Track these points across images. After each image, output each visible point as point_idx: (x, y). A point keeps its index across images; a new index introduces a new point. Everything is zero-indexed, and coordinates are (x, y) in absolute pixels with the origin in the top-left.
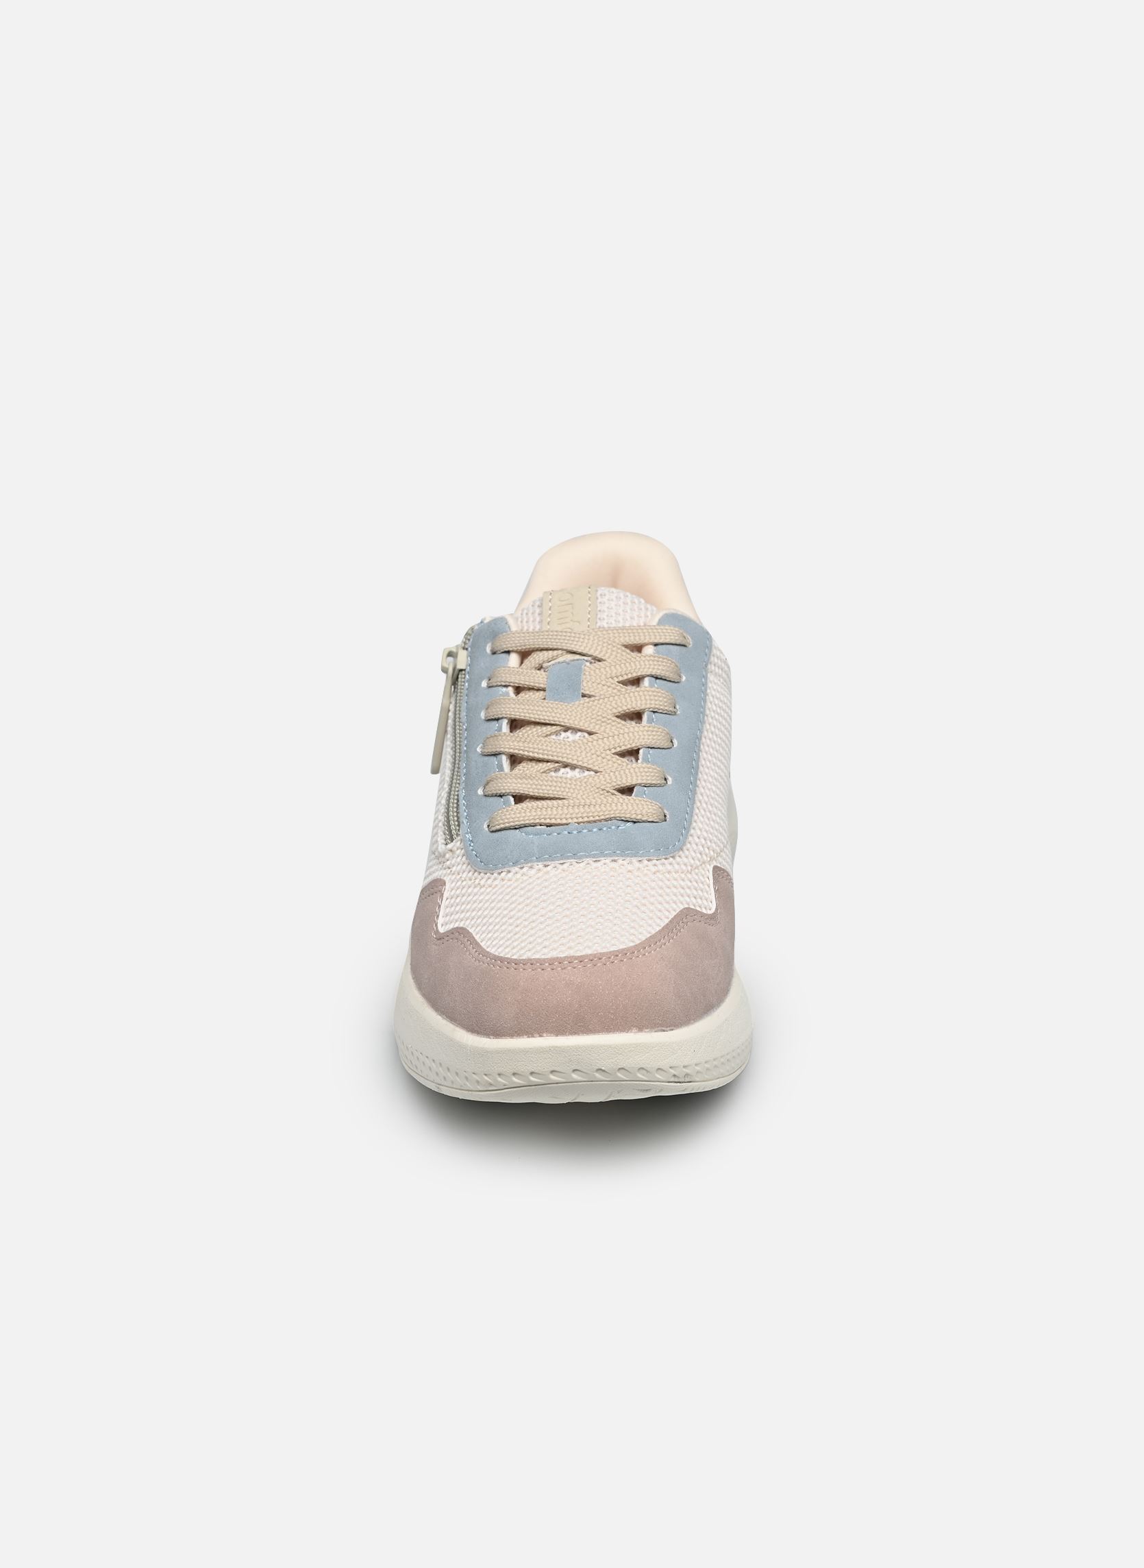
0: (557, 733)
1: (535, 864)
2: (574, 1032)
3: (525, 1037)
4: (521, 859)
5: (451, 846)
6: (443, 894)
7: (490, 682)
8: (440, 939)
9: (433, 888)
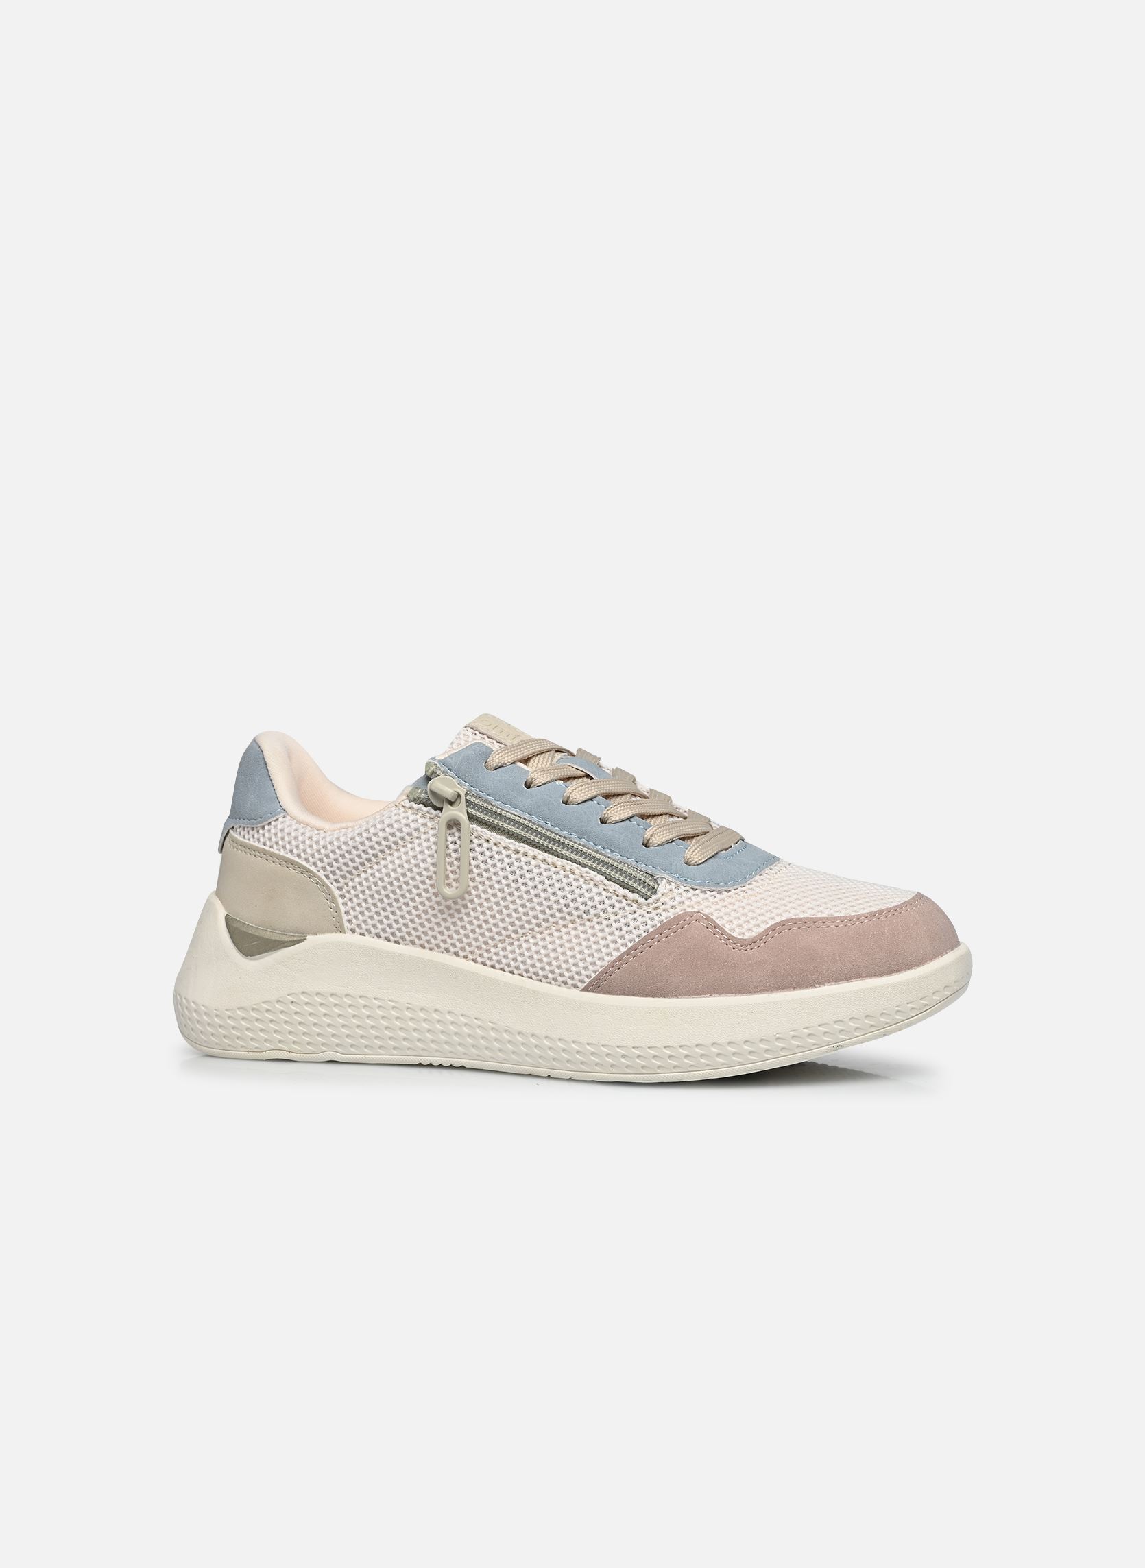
5: (661, 890)
6: (707, 918)
7: (535, 782)
8: (754, 943)
9: (677, 924)
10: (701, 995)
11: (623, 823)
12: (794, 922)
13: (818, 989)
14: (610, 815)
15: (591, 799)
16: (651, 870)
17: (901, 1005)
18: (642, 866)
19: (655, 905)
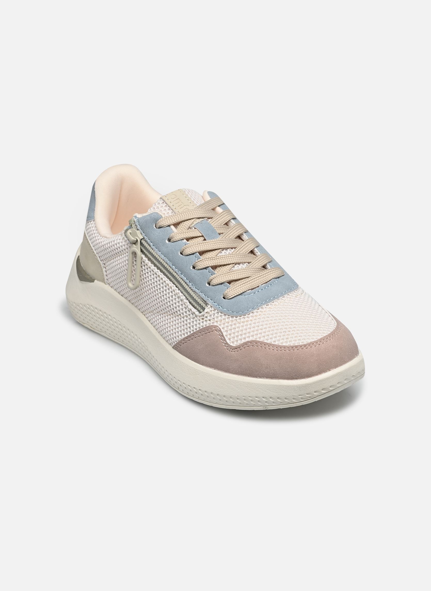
0: (221, 252)
1: (263, 306)
2: (341, 365)
3: (323, 373)
4: (255, 306)
5: (206, 311)
6: (220, 331)
7: (172, 240)
8: (236, 349)
9: (208, 330)
10: (211, 367)
11: (201, 271)
12: (256, 342)
13: (258, 379)
14: (196, 265)
15: (193, 254)
16: (205, 298)
17: (295, 396)
18: (203, 295)
19: (202, 317)
